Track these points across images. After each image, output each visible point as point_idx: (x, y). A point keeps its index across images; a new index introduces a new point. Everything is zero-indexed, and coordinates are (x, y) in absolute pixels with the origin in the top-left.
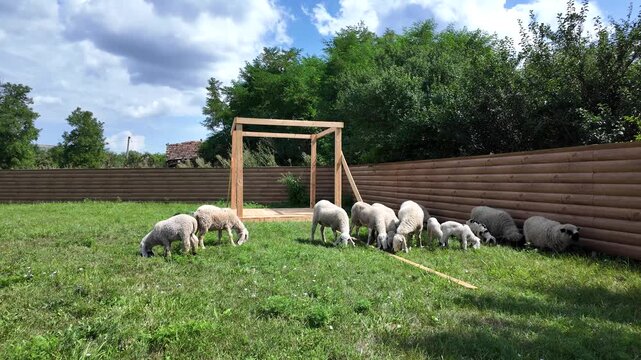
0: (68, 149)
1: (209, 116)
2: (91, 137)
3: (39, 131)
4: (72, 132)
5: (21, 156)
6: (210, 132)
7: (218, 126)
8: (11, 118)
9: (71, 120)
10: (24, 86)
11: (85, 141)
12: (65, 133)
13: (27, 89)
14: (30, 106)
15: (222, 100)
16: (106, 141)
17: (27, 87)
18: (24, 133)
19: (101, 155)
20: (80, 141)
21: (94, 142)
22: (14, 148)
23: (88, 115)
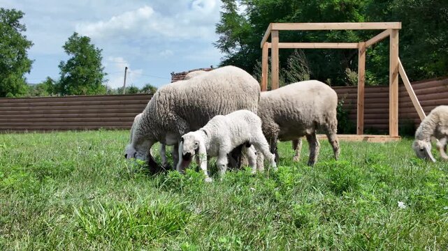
0: (65, 81)
1: (223, 35)
2: (89, 67)
3: (31, 62)
4: (69, 62)
5: (15, 91)
6: (225, 54)
7: (234, 46)
8: (5, 48)
9: (68, 48)
10: (17, 11)
11: (83, 71)
12: (62, 63)
13: (20, 15)
14: (23, 33)
15: (239, 13)
16: (104, 71)
17: (20, 13)
18: (18, 64)
19: (100, 88)
20: (79, 71)
21: (93, 72)
22: (9, 80)
23: (85, 40)
